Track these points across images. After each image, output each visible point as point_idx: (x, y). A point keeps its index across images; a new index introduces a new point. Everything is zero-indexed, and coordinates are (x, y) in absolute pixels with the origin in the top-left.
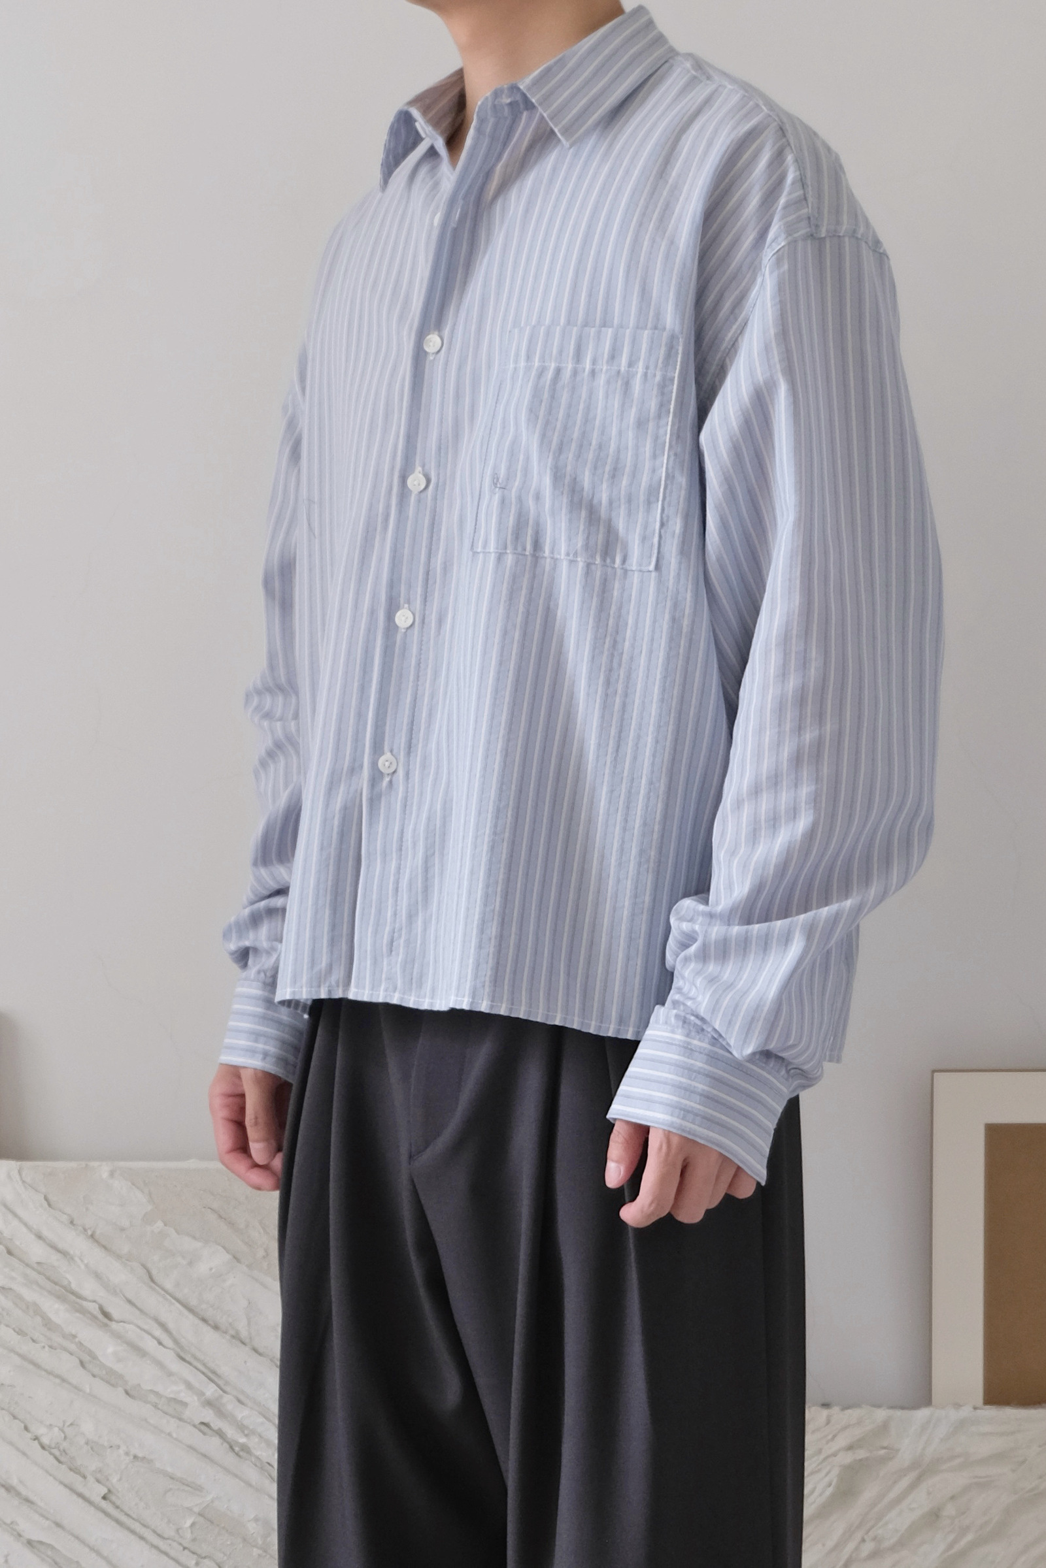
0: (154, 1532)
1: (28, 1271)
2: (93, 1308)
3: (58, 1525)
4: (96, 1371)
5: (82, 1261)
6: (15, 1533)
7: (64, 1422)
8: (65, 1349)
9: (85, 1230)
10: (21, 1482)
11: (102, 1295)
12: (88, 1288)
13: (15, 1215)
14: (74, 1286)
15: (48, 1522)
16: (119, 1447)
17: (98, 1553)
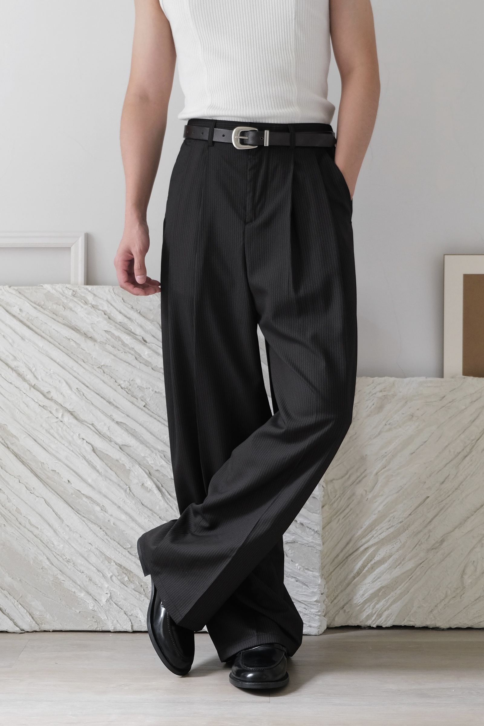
0: (163, 418)
1: (116, 325)
2: (140, 338)
3: (128, 416)
4: (141, 361)
5: (136, 321)
6: (112, 419)
7: (130, 379)
8: (130, 353)
9: (137, 311)
10: (114, 400)
11: (143, 334)
12: (138, 331)
13: (111, 305)
14: (133, 330)
15: (124, 415)
16: (150, 388)
17: (143, 426)
